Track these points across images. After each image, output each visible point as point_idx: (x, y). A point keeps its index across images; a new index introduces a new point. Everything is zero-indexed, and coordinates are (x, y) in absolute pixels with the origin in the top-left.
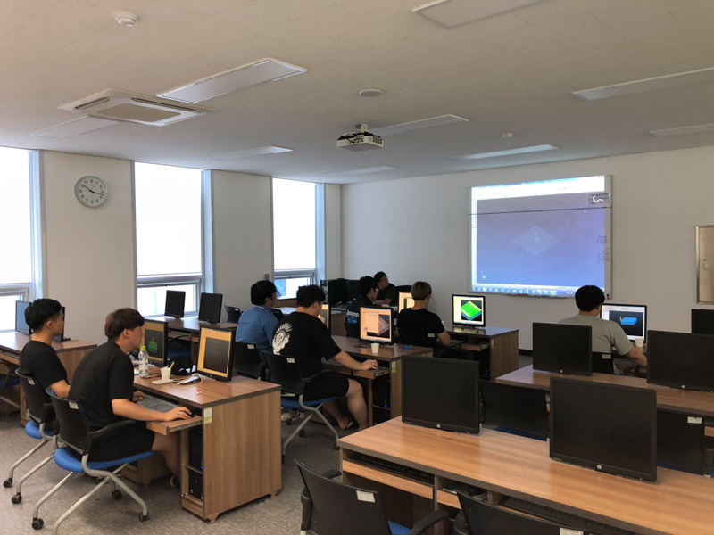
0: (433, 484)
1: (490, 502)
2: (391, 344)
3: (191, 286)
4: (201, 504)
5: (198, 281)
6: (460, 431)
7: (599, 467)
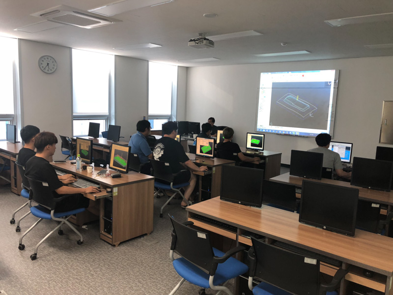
0: (237, 232)
1: (266, 243)
2: (213, 158)
3: (103, 120)
4: (111, 237)
5: (107, 118)
6: (251, 206)
7: (325, 227)
